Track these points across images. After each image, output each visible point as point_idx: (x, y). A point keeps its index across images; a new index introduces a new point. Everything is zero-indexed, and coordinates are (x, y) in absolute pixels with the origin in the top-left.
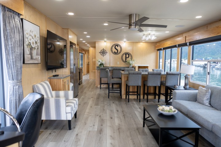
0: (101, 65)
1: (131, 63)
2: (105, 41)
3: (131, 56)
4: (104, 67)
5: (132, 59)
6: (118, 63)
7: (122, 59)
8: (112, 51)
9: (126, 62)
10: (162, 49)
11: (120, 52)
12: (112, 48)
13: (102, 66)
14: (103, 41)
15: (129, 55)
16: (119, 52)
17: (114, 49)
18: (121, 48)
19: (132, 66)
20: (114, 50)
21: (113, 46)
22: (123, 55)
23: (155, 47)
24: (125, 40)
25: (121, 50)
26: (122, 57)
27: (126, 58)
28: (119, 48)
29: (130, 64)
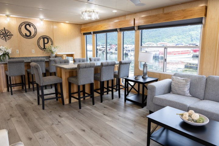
0: (4, 55)
1: (53, 51)
2: (8, 16)
3: (52, 41)
4: (9, 58)
5: (52, 44)
6: (33, 51)
7: (39, 46)
8: (20, 32)
9: (46, 49)
10: (92, 33)
11: (34, 35)
12: (20, 28)
13: (7, 57)
14: (4, 15)
15: (48, 39)
16: (32, 34)
17: (25, 29)
18: (35, 28)
19: (54, 55)
20: (24, 31)
21: (22, 25)
22: (40, 39)
23: (81, 30)
24: (42, 17)
25: (36, 32)
26: (38, 42)
27: (44, 44)
28: (32, 29)
29: (52, 53)
